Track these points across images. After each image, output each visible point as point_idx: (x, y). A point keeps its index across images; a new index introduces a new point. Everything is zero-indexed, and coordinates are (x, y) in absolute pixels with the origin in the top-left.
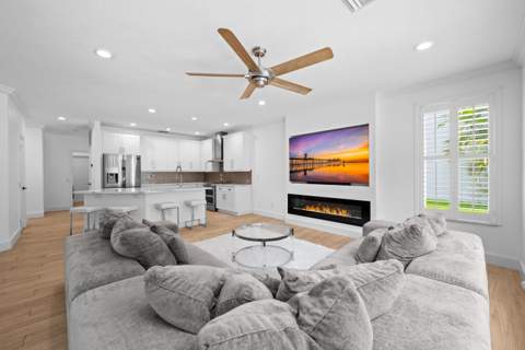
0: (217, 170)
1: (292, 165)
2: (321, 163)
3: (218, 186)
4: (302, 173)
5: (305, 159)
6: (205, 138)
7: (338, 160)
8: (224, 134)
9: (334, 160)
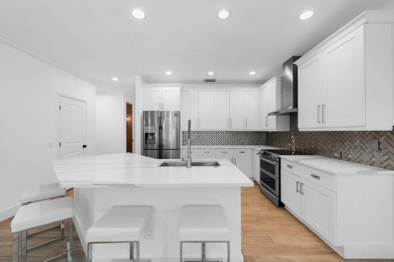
0: (286, 128)
3: (286, 159)
6: (261, 82)
8: (295, 58)
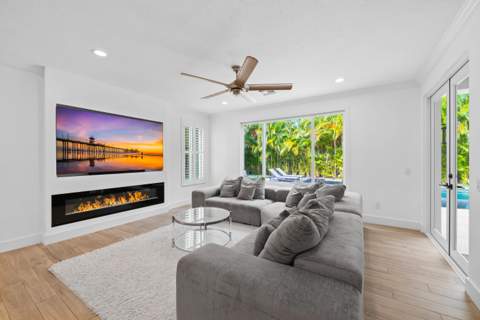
4: (88, 163)
5: (91, 144)
7: (136, 151)
9: (132, 151)
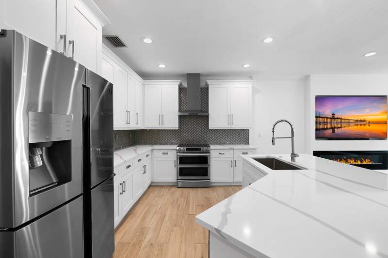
1: (317, 123)
2: (349, 122)
5: (333, 118)
7: (364, 121)
9: (361, 121)
